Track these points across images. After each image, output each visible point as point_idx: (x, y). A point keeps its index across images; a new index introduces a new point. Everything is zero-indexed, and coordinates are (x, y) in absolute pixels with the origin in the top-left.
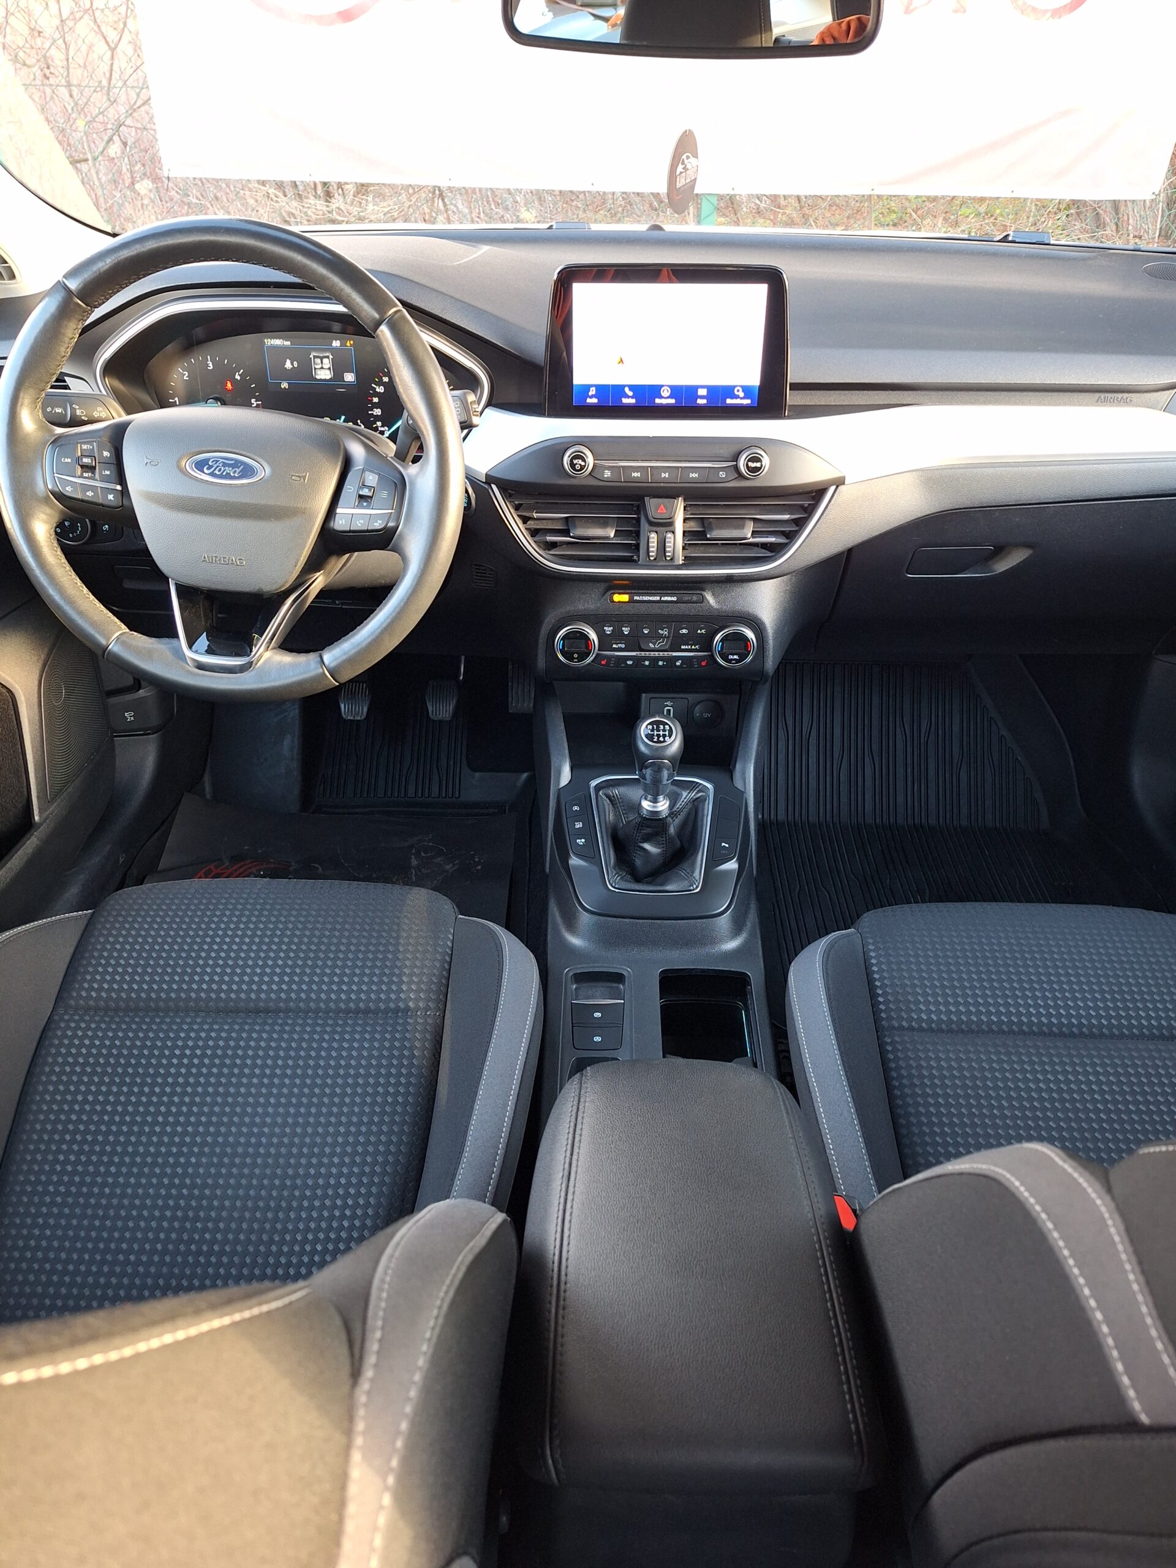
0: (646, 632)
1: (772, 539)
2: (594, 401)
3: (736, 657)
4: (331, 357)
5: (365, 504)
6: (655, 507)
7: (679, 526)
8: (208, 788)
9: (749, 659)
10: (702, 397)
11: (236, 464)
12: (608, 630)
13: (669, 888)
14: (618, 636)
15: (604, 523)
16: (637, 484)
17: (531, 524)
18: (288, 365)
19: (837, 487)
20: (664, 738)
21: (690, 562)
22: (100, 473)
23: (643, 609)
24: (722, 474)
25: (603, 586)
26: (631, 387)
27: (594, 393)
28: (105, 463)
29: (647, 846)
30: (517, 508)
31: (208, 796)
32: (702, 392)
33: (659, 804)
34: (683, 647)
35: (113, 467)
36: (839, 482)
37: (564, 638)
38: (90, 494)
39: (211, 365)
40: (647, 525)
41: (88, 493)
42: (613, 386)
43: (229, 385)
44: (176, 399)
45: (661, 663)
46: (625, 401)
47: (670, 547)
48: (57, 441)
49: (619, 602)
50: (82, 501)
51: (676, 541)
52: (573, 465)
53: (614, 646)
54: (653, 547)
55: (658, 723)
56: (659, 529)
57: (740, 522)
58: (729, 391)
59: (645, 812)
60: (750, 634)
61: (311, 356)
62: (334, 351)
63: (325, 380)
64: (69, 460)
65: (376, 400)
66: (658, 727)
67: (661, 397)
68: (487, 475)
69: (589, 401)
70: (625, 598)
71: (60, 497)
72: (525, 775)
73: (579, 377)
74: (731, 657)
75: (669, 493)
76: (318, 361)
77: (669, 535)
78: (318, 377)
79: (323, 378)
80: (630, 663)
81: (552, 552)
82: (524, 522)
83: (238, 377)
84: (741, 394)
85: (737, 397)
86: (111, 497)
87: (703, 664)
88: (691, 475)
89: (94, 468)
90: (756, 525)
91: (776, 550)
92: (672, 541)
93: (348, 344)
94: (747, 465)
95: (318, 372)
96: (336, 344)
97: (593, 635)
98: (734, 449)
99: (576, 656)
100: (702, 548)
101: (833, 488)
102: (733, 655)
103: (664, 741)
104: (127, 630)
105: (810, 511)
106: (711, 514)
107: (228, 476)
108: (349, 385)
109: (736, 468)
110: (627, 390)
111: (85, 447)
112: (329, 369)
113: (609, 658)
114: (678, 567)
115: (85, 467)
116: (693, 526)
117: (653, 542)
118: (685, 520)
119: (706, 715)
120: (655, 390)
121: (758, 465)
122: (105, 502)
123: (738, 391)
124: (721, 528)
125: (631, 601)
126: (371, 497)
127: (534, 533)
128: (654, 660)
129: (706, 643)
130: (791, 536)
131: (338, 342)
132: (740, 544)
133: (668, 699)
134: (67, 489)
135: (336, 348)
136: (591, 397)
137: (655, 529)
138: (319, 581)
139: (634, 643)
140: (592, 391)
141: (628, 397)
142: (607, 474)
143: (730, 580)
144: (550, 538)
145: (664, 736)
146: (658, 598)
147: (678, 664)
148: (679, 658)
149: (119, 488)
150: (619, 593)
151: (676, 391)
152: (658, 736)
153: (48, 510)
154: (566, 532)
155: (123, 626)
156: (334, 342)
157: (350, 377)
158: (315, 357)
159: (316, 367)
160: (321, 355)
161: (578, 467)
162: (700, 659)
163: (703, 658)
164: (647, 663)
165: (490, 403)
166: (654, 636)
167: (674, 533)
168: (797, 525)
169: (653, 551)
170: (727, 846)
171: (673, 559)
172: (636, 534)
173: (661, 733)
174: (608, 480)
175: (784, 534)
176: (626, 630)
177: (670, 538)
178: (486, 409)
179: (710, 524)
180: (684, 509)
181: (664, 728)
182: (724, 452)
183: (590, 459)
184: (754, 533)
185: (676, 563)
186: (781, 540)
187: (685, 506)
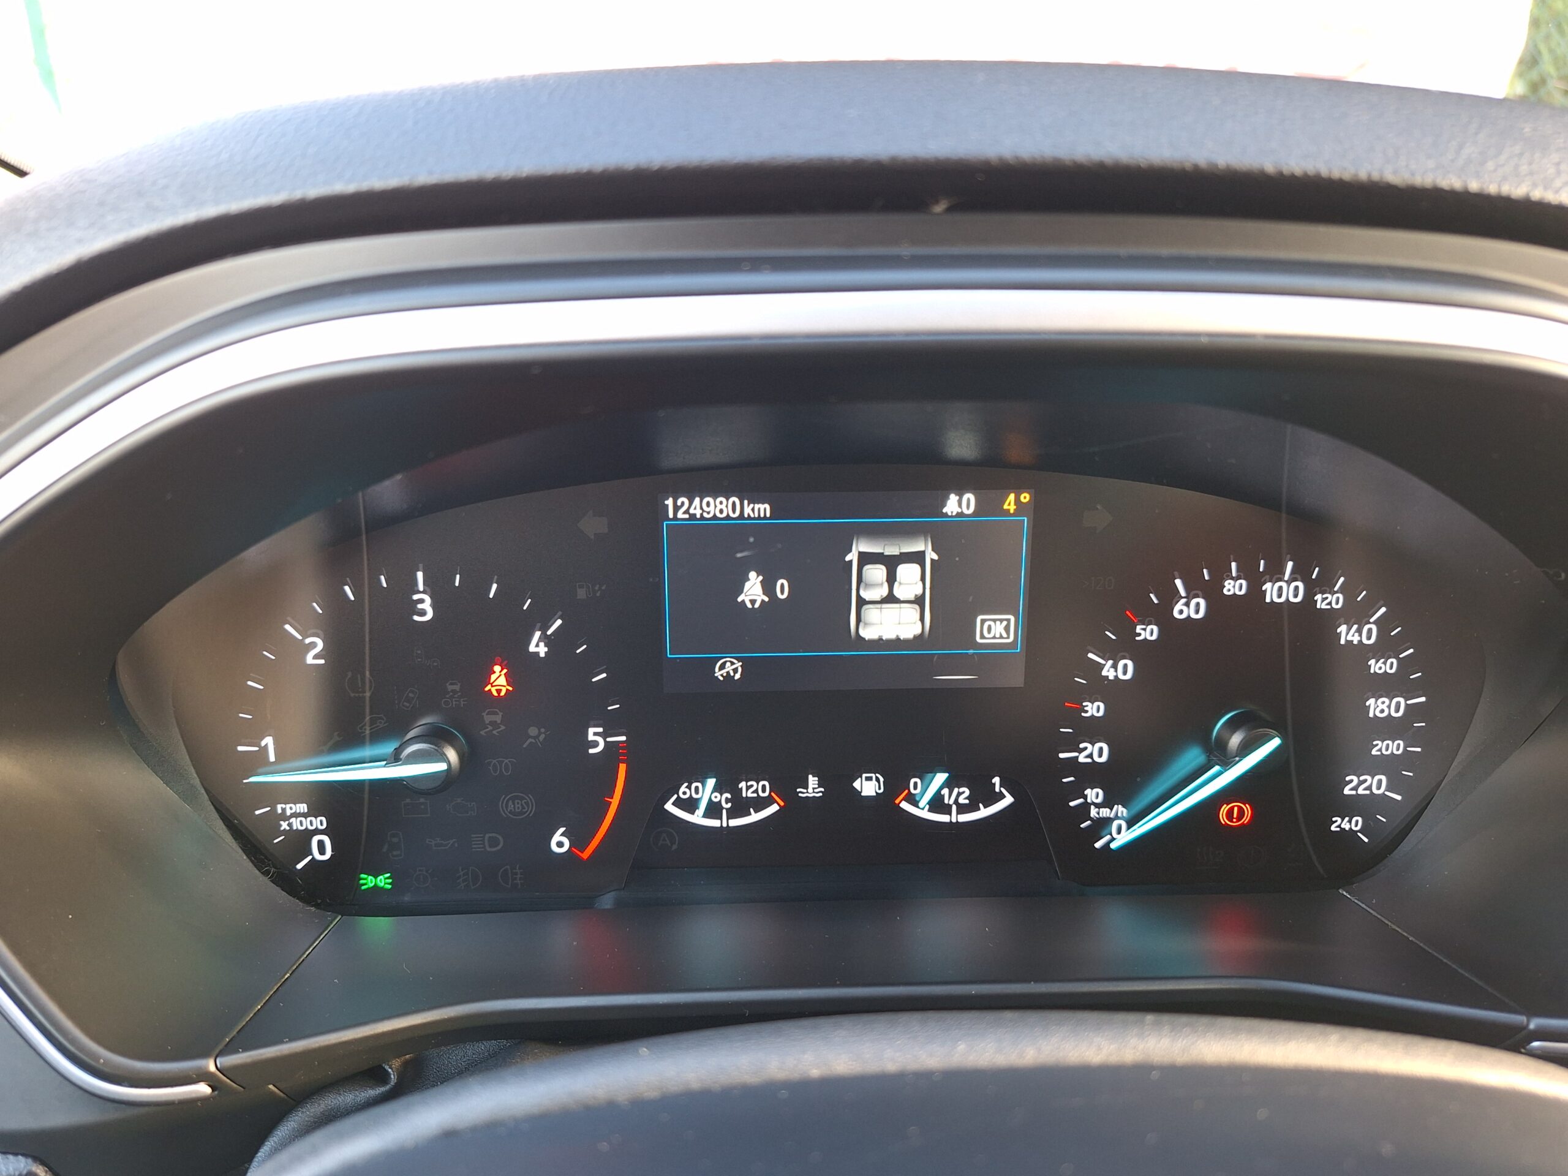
4: (931, 555)
18: (753, 591)
39: (427, 605)
43: (499, 680)
44: (268, 741)
61: (852, 557)
62: (946, 533)
63: (897, 643)
65: (1094, 709)
76: (877, 573)
78: (867, 633)
79: (888, 633)
83: (538, 647)
93: (1010, 504)
95: (871, 613)
96: (959, 506)
108: (994, 657)
112: (919, 601)
131: (970, 497)
135: (956, 524)
156: (953, 499)
157: (998, 629)
158: (866, 559)
159: (866, 595)
160: (892, 550)
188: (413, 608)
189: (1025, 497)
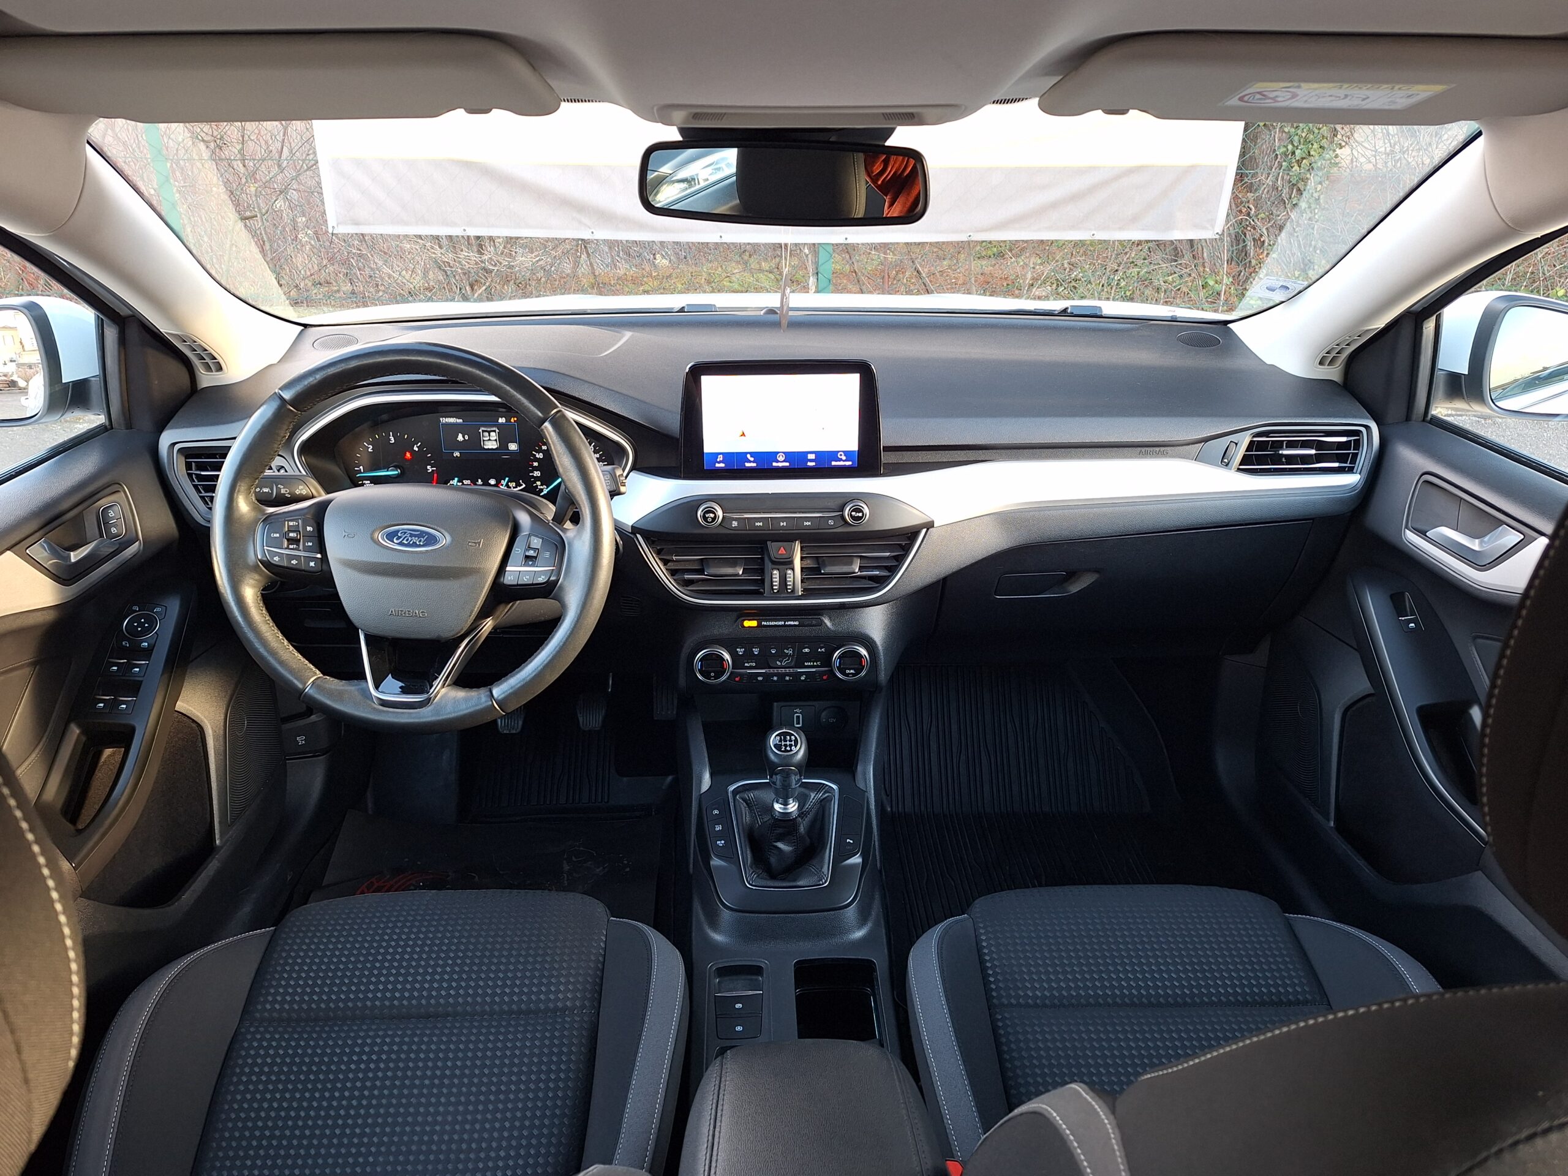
0: (773, 652)
1: (877, 573)
2: (722, 465)
3: (852, 671)
4: (497, 431)
5: (530, 563)
6: (777, 550)
7: (797, 563)
8: (370, 805)
9: (863, 673)
10: (811, 461)
11: (422, 534)
12: (740, 651)
13: (800, 883)
14: (749, 655)
15: (734, 563)
16: (760, 532)
17: (671, 565)
18: (460, 438)
19: (928, 529)
20: (791, 748)
21: (808, 593)
22: (304, 544)
23: (770, 633)
24: (831, 522)
25: (735, 614)
26: (752, 454)
27: (721, 459)
28: (308, 536)
29: (780, 845)
30: (659, 553)
31: (370, 812)
32: (811, 456)
33: (789, 806)
34: (806, 664)
35: (316, 540)
36: (929, 525)
37: (702, 660)
38: (294, 562)
39: (392, 439)
40: (770, 564)
41: (292, 562)
42: (737, 453)
43: (408, 455)
44: (361, 467)
45: (787, 678)
46: (747, 465)
47: (790, 581)
48: (268, 519)
49: (749, 627)
50: (287, 568)
51: (795, 575)
52: (705, 518)
53: (746, 665)
54: (776, 582)
55: (785, 734)
56: (780, 567)
57: (849, 560)
58: (833, 455)
59: (777, 813)
60: (863, 652)
61: (480, 431)
62: (500, 426)
63: (492, 449)
64: (278, 535)
65: (536, 464)
66: (785, 738)
67: (778, 461)
68: (632, 526)
69: (717, 465)
70: (754, 623)
71: (267, 564)
72: (670, 778)
73: (709, 447)
74: (848, 671)
75: (788, 538)
76: (486, 434)
77: (789, 572)
78: (486, 447)
79: (490, 447)
80: (760, 678)
81: (689, 588)
82: (665, 564)
83: (416, 449)
84: (844, 458)
85: (841, 460)
86: (312, 564)
87: (825, 677)
88: (805, 524)
89: (299, 540)
90: (862, 562)
91: (881, 581)
92: (792, 576)
93: (512, 420)
94: (851, 515)
95: (486, 443)
96: (502, 420)
97: (727, 656)
98: (840, 502)
99: (713, 674)
100: (818, 581)
101: (924, 531)
102: (850, 669)
103: (791, 750)
104: (321, 675)
105: (907, 549)
106: (823, 553)
107: (415, 545)
108: (512, 453)
109: (843, 517)
110: (748, 456)
111: (291, 524)
112: (496, 440)
113: (741, 675)
114: (799, 598)
115: (291, 541)
116: (810, 563)
117: (776, 578)
118: (802, 558)
119: (831, 720)
120: (773, 455)
121: (860, 514)
122: (307, 569)
123: (841, 455)
124: (833, 565)
125: (759, 626)
126: (536, 557)
127: (673, 573)
128: (782, 676)
129: (827, 660)
130: (893, 570)
131: (504, 419)
132: (850, 577)
133: (797, 707)
134: (275, 559)
135: (502, 424)
136: (719, 462)
137: (777, 567)
138: (488, 625)
139: (763, 661)
140: (720, 458)
141: (750, 462)
142: (735, 524)
143: (843, 606)
144: (687, 577)
145: (791, 746)
146: (783, 623)
147: (803, 678)
148: (802, 674)
149: (319, 556)
150: (749, 620)
151: (789, 456)
152: (786, 746)
153: (257, 577)
154: (701, 571)
155: (318, 672)
156: (500, 419)
157: (514, 446)
158: (483, 431)
159: (485, 439)
160: (489, 430)
161: (710, 520)
162: (822, 674)
163: (824, 673)
164: (775, 678)
165: (634, 468)
166: (781, 655)
167: (793, 569)
168: (897, 561)
169: (776, 585)
170: (851, 842)
171: (793, 591)
172: (761, 571)
173: (788, 743)
174: (735, 529)
175: (887, 568)
176: (756, 651)
177: (790, 574)
178: (631, 473)
179: (824, 561)
180: (801, 550)
181: (790, 738)
182: (832, 504)
183: (720, 513)
184: (861, 568)
185: (796, 595)
186: (885, 573)
187: (801, 548)
188: (390, 440)
189: (516, 419)
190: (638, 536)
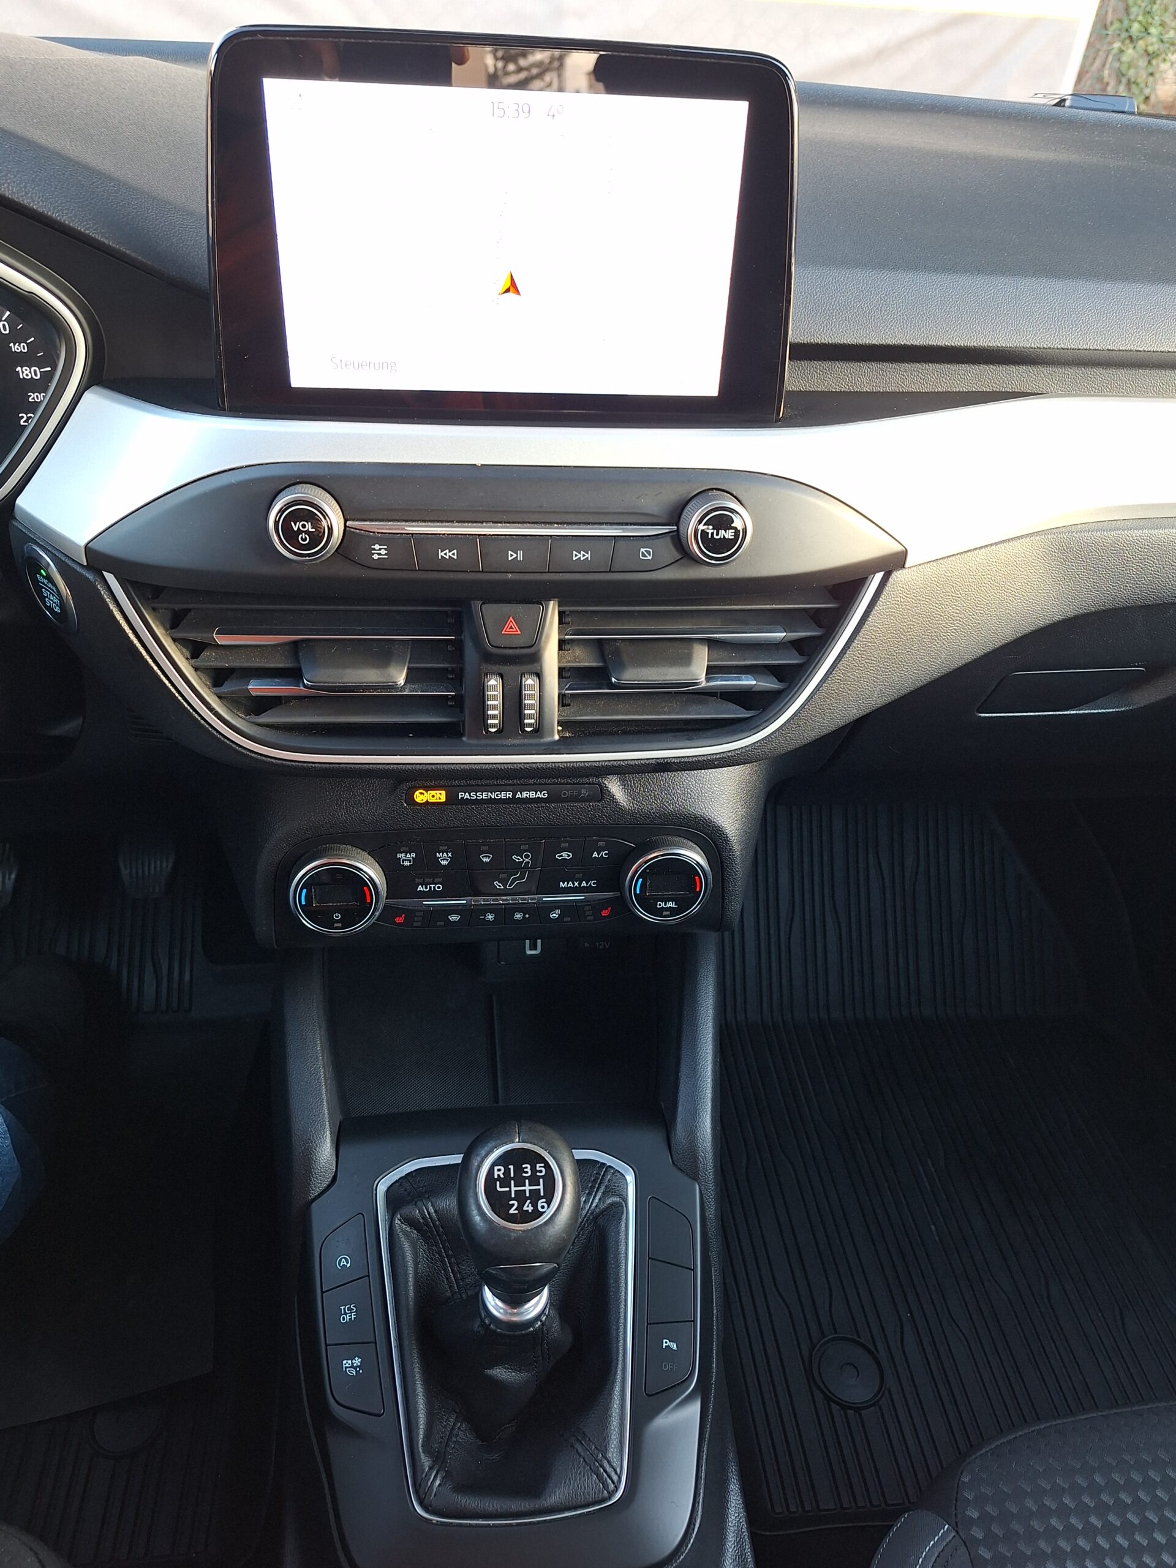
0: (486, 859)
1: (748, 681)
3: (670, 904)
6: (497, 624)
7: (551, 658)
9: (695, 908)
12: (406, 859)
13: (553, 1499)
14: (426, 867)
15: (383, 655)
16: (452, 576)
17: (209, 658)
19: (888, 573)
20: (534, 1205)
21: (576, 735)
23: (477, 817)
24: (646, 554)
25: (390, 781)
30: (174, 623)
34: (562, 885)
37: (311, 883)
40: (479, 658)
45: (518, 916)
47: (531, 705)
51: (545, 691)
52: (291, 536)
53: (420, 888)
54: (494, 707)
55: (518, 1158)
56: (505, 669)
57: (682, 651)
60: (699, 861)
66: (519, 1170)
68: (86, 547)
70: (440, 796)
74: (660, 904)
75: (527, 592)
77: (530, 681)
80: (454, 918)
81: (264, 719)
82: (188, 654)
87: (605, 913)
88: (576, 554)
90: (715, 655)
91: (763, 704)
92: (536, 692)
94: (704, 535)
97: (371, 871)
98: (671, 495)
99: (337, 916)
100: (600, 703)
101: (880, 575)
102: (666, 901)
103: (536, 1213)
105: (828, 624)
106: (617, 631)
109: (678, 540)
113: (410, 914)
114: (551, 748)
116: (584, 658)
117: (495, 698)
118: (562, 644)
121: (728, 533)
124: (642, 663)
125: (451, 799)
127: (218, 678)
128: (504, 913)
129: (611, 877)
130: (793, 677)
132: (684, 693)
137: (496, 668)
139: (461, 879)
142: (379, 552)
143: (663, 768)
144: (256, 687)
145: (535, 1196)
146: (510, 795)
147: (554, 915)
148: (554, 906)
152: (521, 1197)
154: (294, 674)
161: (304, 539)
162: (597, 906)
163: (605, 903)
164: (490, 917)
165: (94, 378)
166: (504, 867)
167: (539, 675)
168: (801, 653)
169: (494, 717)
170: (674, 1347)
171: (538, 730)
172: (456, 677)
173: (527, 1188)
174: (380, 565)
175: (776, 672)
176: (444, 859)
177: (532, 687)
178: (88, 396)
179: (617, 653)
180: (560, 622)
181: (533, 1169)
182: (654, 502)
183: (335, 519)
184: (711, 670)
185: (548, 739)
186: (769, 684)
187: (561, 614)
190: (110, 578)
